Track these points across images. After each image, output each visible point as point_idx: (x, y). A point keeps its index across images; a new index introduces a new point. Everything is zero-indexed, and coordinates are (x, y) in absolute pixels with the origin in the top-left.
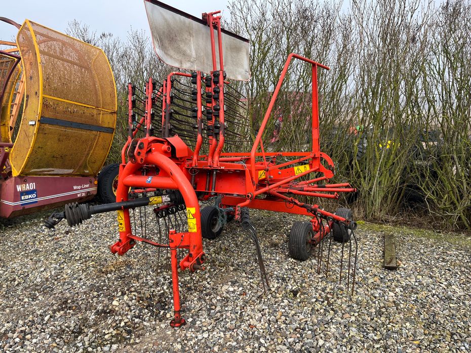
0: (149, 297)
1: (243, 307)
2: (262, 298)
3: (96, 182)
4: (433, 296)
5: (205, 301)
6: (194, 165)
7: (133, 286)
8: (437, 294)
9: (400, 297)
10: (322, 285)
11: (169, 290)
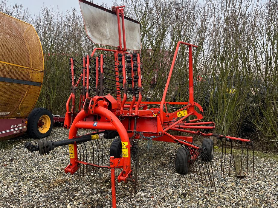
0: (90, 202)
1: (155, 205)
2: (165, 199)
3: (26, 122)
4: (268, 193)
5: (128, 202)
6: (121, 114)
7: (76, 196)
8: (270, 191)
9: (248, 194)
10: (200, 189)
11: (102, 197)
